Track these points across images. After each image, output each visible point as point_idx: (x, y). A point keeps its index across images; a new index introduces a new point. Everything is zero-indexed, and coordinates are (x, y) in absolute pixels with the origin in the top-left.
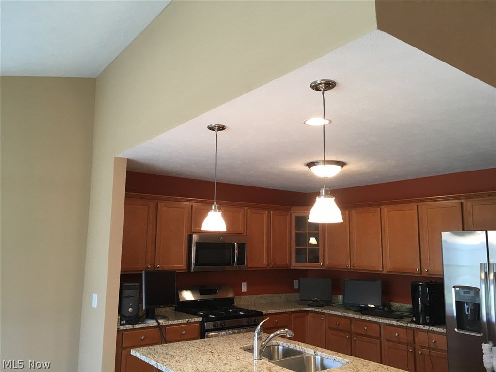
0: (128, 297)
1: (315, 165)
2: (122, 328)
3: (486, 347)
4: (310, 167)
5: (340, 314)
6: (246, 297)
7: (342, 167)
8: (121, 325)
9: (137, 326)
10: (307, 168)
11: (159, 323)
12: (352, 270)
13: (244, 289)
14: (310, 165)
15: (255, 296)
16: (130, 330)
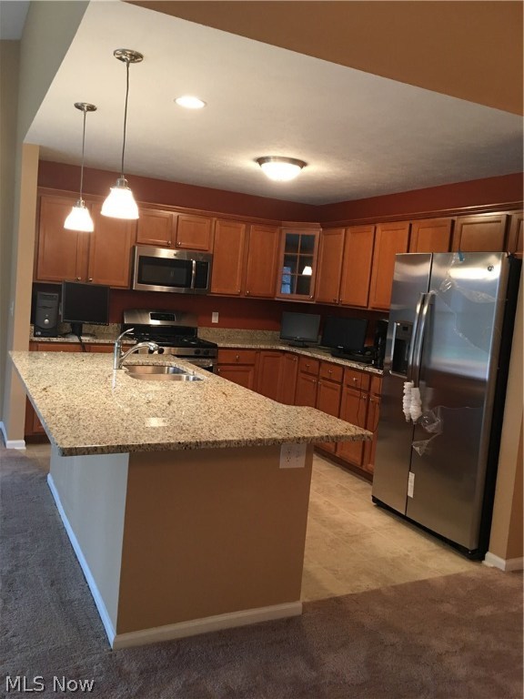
0: (45, 307)
1: (264, 162)
2: (36, 339)
3: (407, 385)
4: (260, 164)
5: (310, 355)
6: (216, 330)
7: (302, 167)
8: (35, 336)
9: (55, 340)
10: (257, 164)
11: (81, 340)
12: (340, 306)
13: (215, 320)
14: (261, 161)
15: (229, 330)
16: (46, 342)
